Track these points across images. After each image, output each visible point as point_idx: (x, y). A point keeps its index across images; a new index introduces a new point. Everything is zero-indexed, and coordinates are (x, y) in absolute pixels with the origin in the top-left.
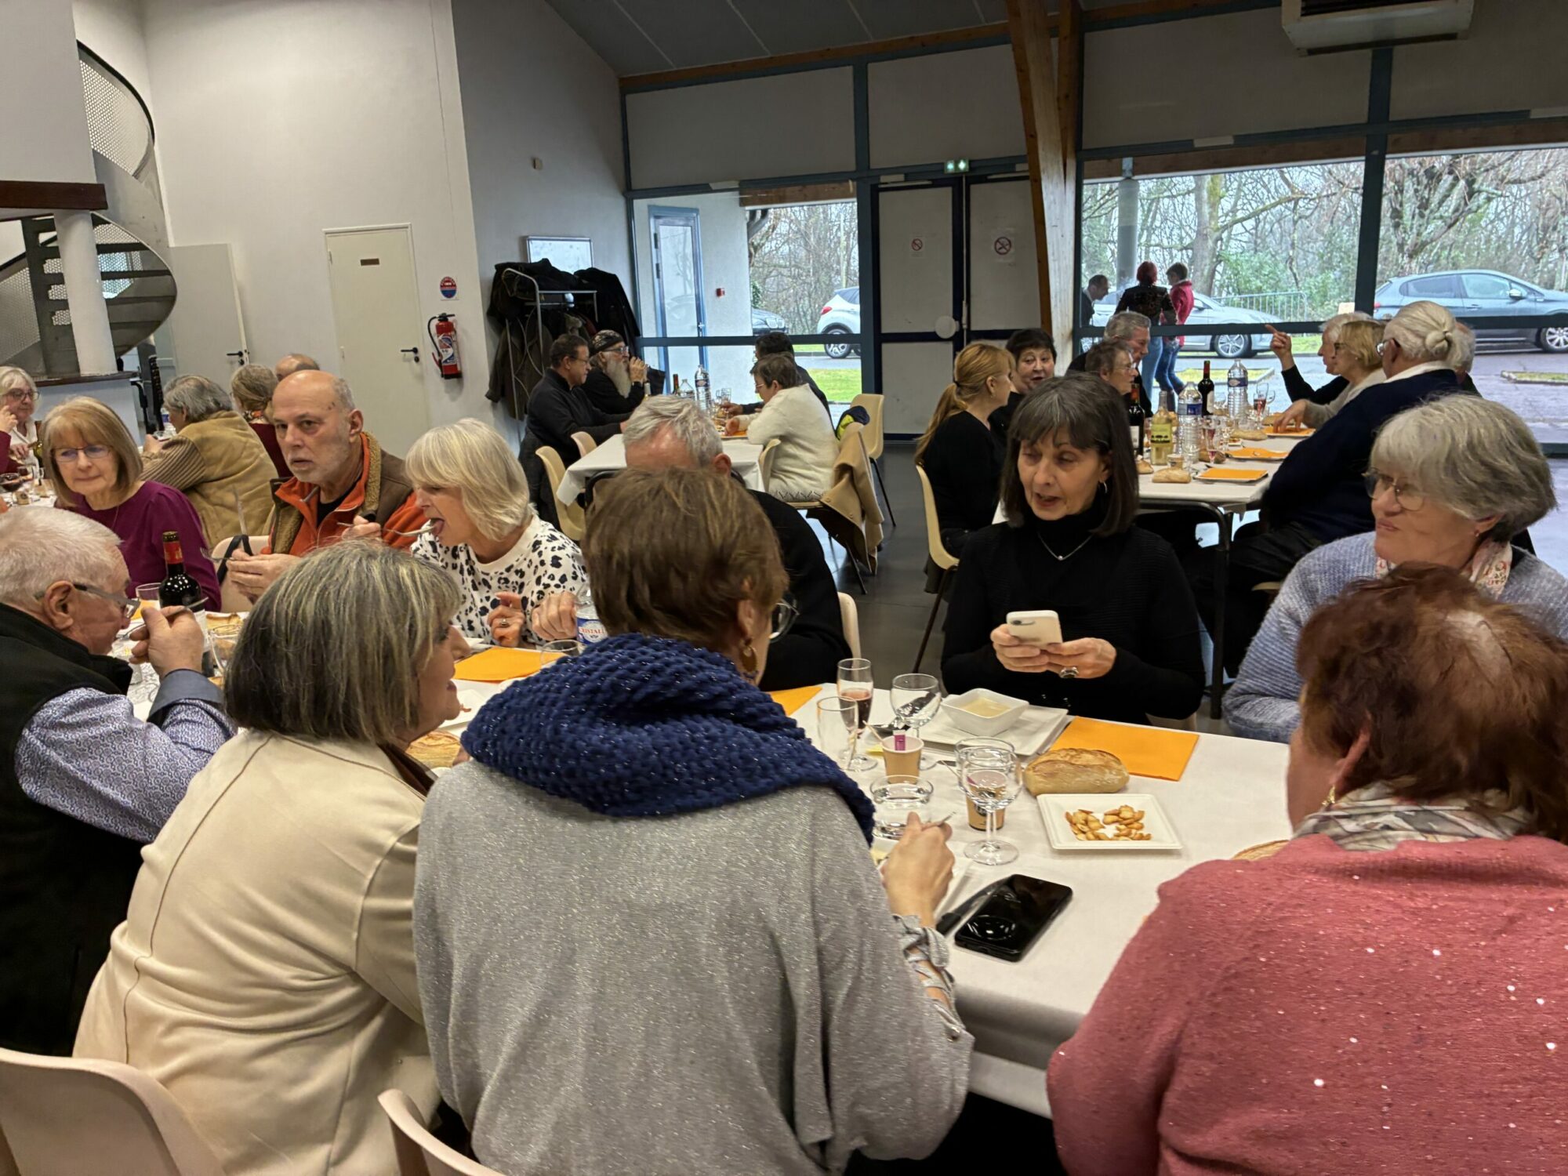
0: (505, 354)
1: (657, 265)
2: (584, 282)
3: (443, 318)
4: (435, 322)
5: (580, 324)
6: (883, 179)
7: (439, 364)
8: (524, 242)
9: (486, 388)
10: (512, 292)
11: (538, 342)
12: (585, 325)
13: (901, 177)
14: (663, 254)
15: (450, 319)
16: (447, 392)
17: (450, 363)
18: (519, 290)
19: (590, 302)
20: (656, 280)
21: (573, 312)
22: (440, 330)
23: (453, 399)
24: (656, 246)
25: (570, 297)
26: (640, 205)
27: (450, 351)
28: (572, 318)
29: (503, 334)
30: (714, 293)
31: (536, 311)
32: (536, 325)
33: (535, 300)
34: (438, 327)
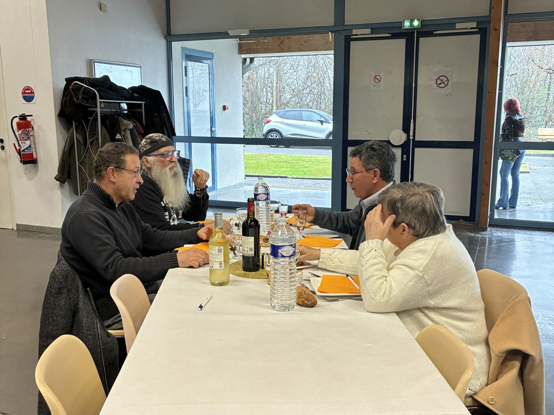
0: (71, 147)
1: (186, 88)
2: (136, 95)
3: (23, 117)
4: (17, 120)
5: (131, 126)
6: (354, 32)
7: (19, 152)
8: (91, 64)
9: (56, 173)
10: (78, 99)
11: (97, 139)
12: (135, 127)
13: (368, 31)
14: (191, 80)
15: (29, 118)
16: (25, 173)
17: (27, 152)
18: (83, 98)
19: (139, 110)
20: (185, 97)
21: (126, 116)
22: (20, 126)
23: (30, 179)
24: (186, 75)
25: (124, 106)
26: (177, 46)
27: (28, 143)
28: (125, 122)
29: (71, 130)
30: (222, 108)
31: (97, 115)
32: (96, 126)
33: (96, 107)
34: (18, 124)
